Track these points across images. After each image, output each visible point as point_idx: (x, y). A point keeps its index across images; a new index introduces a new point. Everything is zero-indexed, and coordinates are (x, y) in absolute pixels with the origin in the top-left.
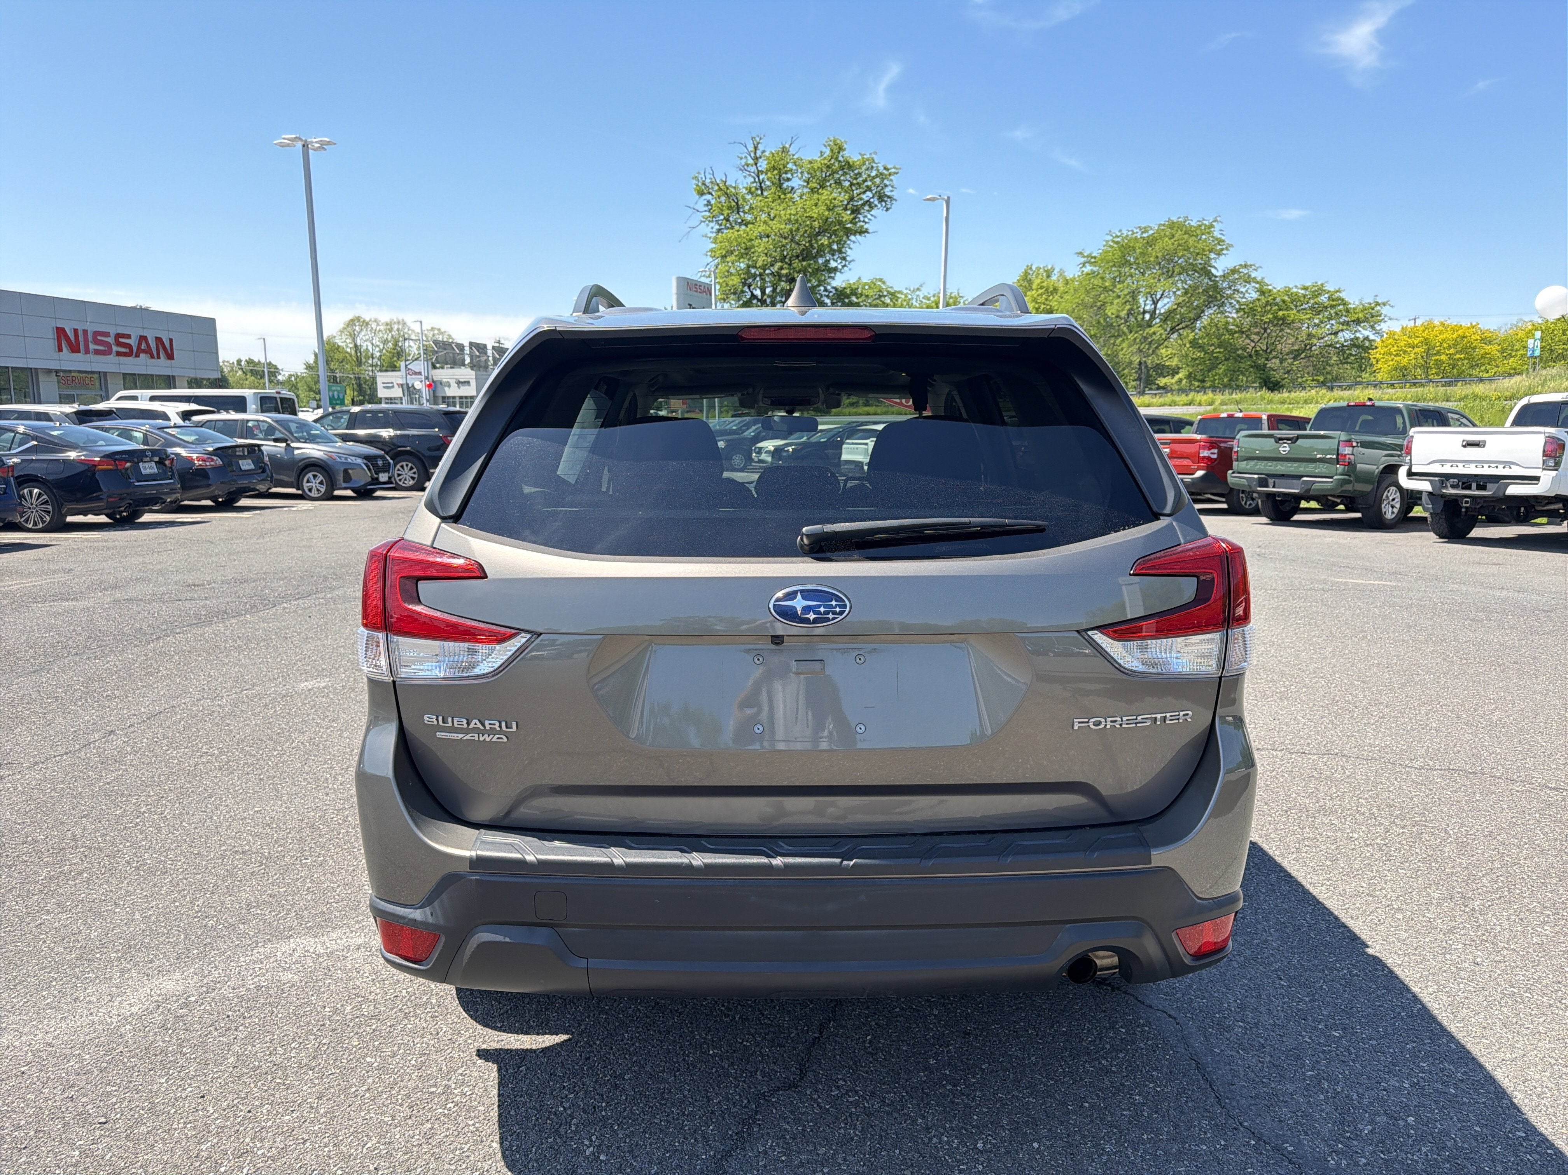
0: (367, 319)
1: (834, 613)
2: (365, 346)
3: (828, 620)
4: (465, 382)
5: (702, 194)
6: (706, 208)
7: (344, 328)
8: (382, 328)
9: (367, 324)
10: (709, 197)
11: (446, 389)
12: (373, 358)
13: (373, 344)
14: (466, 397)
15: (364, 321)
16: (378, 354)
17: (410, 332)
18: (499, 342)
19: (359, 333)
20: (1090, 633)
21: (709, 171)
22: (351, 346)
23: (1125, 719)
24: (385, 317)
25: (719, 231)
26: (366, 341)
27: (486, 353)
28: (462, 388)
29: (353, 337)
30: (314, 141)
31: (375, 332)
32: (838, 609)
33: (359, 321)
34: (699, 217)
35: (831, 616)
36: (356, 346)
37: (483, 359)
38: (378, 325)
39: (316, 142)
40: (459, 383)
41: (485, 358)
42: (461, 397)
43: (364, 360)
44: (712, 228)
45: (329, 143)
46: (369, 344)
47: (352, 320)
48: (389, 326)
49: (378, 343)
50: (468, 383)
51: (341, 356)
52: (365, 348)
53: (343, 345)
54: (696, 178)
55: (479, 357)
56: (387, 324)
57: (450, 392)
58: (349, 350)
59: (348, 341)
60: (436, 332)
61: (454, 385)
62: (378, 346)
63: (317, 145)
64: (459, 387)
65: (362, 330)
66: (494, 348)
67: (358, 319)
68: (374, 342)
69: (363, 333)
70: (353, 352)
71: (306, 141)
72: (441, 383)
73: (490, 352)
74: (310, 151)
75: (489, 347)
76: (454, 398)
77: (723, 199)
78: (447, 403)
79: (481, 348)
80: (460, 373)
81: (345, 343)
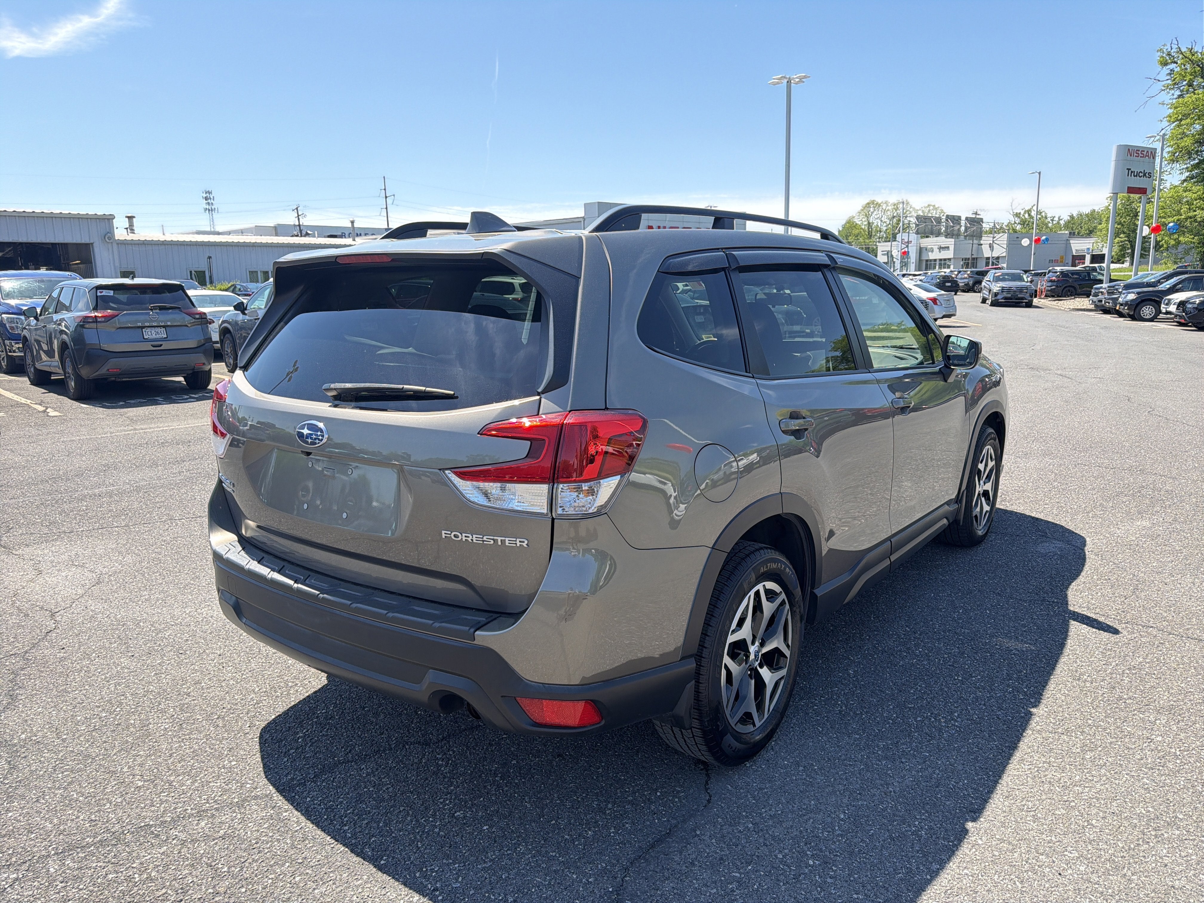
0: (880, 202)
1: (319, 439)
2: (876, 222)
3: (316, 444)
4: (945, 247)
5: (1165, 64)
6: (1169, 77)
7: (863, 210)
8: (890, 208)
9: (880, 205)
10: (1173, 66)
11: (930, 253)
12: (880, 232)
13: (881, 221)
14: (945, 260)
15: (877, 203)
16: (885, 229)
17: (911, 210)
18: (976, 214)
19: (872, 213)
20: (447, 472)
21: (1175, 42)
22: (866, 223)
23: (474, 536)
24: (893, 199)
25: (1180, 96)
26: (877, 219)
27: (959, 224)
28: (942, 252)
29: (867, 216)
30: (795, 77)
31: (885, 211)
32: (320, 438)
33: (873, 204)
34: (1160, 86)
35: (317, 441)
36: (869, 223)
37: (956, 228)
38: (887, 205)
39: (796, 78)
40: (941, 248)
41: (958, 227)
42: (941, 260)
43: (874, 234)
44: (1173, 95)
45: (805, 77)
46: (879, 221)
47: (868, 204)
48: (896, 206)
49: (886, 220)
50: (948, 248)
51: (857, 232)
52: (875, 224)
53: (859, 223)
54: (1161, 50)
55: (953, 227)
56: (894, 205)
57: (932, 256)
58: (863, 227)
59: (863, 220)
60: (931, 208)
61: (936, 250)
62: (885, 222)
63: (797, 80)
64: (940, 252)
65: (875, 210)
66: (967, 219)
67: (873, 202)
68: (883, 219)
69: (875, 213)
70: (866, 228)
71: (790, 78)
72: (926, 249)
73: (963, 223)
74: (792, 84)
75: (963, 218)
76: (935, 260)
77: (1188, 66)
78: (929, 264)
79: (956, 220)
80: (942, 241)
81: (861, 222)
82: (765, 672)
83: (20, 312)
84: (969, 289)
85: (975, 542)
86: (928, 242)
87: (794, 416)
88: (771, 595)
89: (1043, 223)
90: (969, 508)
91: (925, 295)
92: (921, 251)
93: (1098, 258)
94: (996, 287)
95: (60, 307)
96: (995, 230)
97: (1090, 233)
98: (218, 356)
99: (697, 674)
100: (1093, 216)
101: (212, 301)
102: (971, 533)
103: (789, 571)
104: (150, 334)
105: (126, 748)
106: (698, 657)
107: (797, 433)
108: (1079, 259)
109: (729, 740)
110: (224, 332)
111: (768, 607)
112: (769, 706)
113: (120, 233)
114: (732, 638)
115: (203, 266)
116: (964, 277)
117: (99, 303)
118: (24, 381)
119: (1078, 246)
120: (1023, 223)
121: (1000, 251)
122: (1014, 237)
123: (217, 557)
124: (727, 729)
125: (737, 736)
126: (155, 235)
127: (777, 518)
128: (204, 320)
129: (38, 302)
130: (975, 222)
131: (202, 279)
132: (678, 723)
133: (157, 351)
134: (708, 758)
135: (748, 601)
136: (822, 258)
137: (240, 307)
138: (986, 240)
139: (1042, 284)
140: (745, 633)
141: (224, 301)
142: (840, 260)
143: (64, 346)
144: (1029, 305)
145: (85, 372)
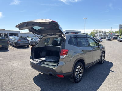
12: (95, 33)
17: (98, 31)
31: (96, 31)
47: (94, 30)
78: (100, 36)
79: (103, 32)
80: (102, 34)
81: (93, 32)
82: (80, 74)
83: (12, 40)
84: (104, 39)
85: (102, 63)
86: (100, 34)
87: (82, 50)
88: (80, 67)
89: (112, 32)
90: (101, 60)
91: (99, 39)
92: (99, 35)
93: (118, 36)
94: (107, 38)
95: (15, 39)
96: (107, 33)
97: (117, 33)
98: (30, 44)
99: (73, 74)
100: (118, 31)
101: (29, 39)
102: (102, 62)
103: (82, 65)
104: (24, 42)
105: (21, 79)
106: (73, 72)
107: (83, 52)
108: (116, 36)
109: (76, 80)
110: (30, 42)
111: (80, 68)
112: (80, 78)
113: (21, 33)
114: (76, 70)
115: (28, 36)
116: (104, 37)
117: (19, 39)
118: (12, 46)
119: (116, 34)
120: (110, 32)
121: (108, 35)
122: (109, 33)
123: (31, 62)
124: (76, 79)
125: (77, 80)
126: (24, 33)
127: (81, 60)
128: (29, 41)
129: (14, 39)
130: (105, 32)
131: (28, 37)
132: (71, 78)
133: (24, 44)
134: (74, 82)
135: (78, 67)
136: (85, 36)
137: (32, 40)
138: (106, 34)
139: (112, 38)
140: (78, 70)
141: (30, 39)
142: (87, 36)
143: (16, 43)
144: (111, 40)
145: (17, 45)
